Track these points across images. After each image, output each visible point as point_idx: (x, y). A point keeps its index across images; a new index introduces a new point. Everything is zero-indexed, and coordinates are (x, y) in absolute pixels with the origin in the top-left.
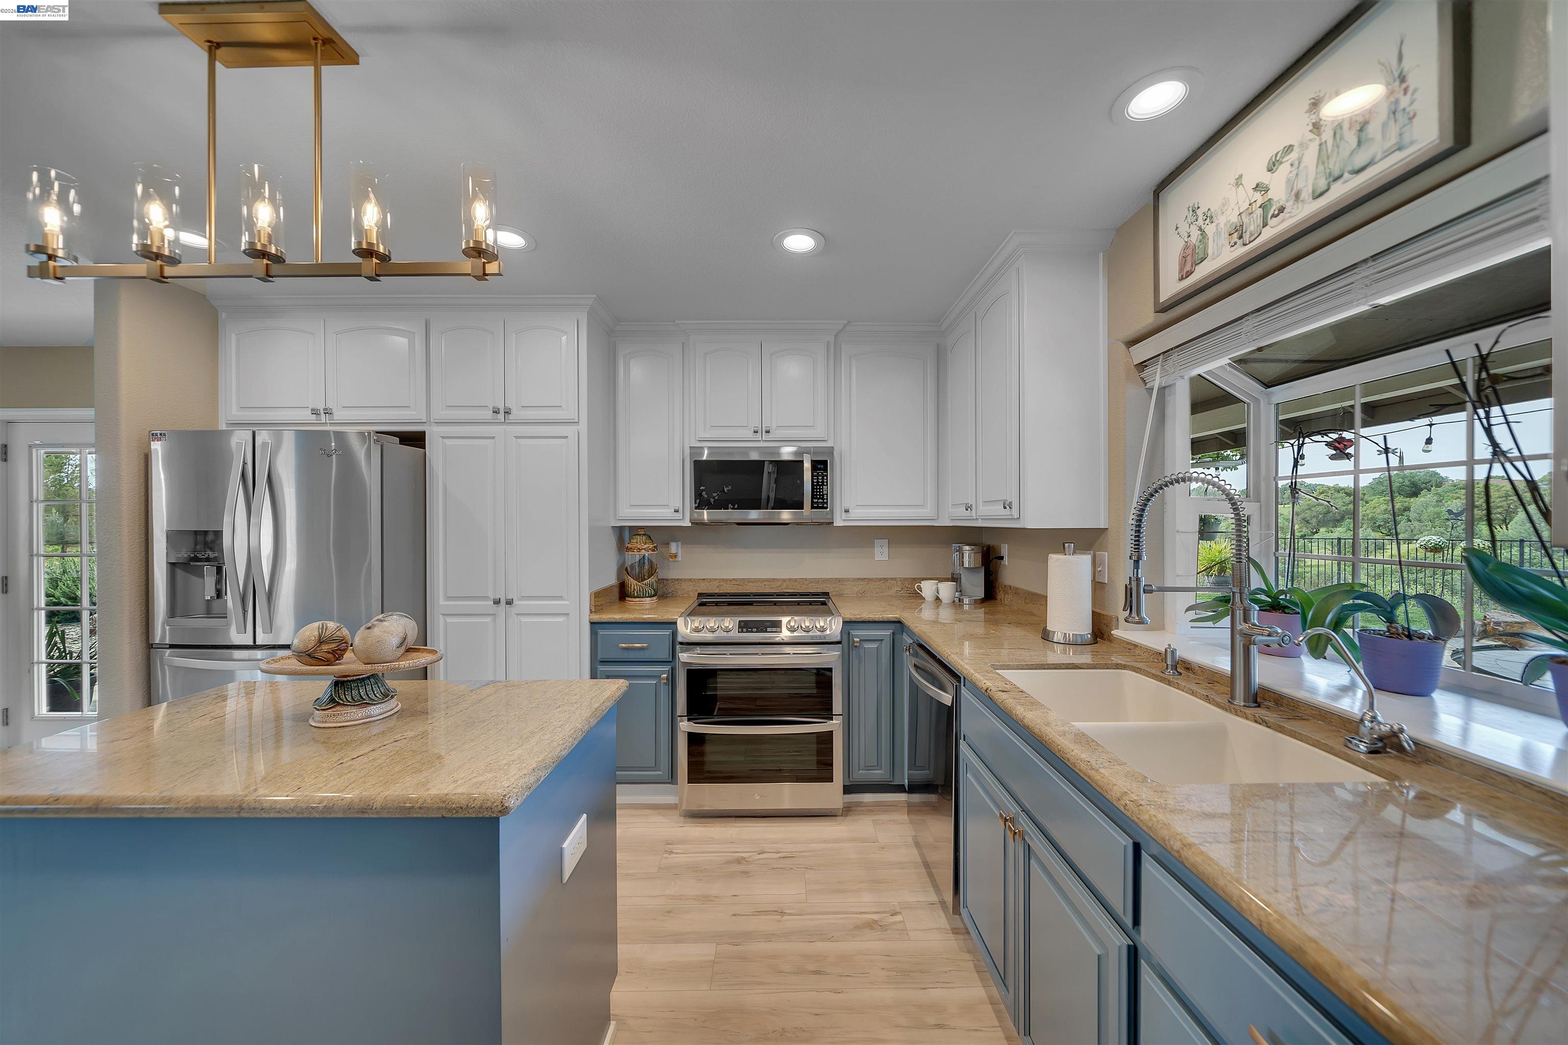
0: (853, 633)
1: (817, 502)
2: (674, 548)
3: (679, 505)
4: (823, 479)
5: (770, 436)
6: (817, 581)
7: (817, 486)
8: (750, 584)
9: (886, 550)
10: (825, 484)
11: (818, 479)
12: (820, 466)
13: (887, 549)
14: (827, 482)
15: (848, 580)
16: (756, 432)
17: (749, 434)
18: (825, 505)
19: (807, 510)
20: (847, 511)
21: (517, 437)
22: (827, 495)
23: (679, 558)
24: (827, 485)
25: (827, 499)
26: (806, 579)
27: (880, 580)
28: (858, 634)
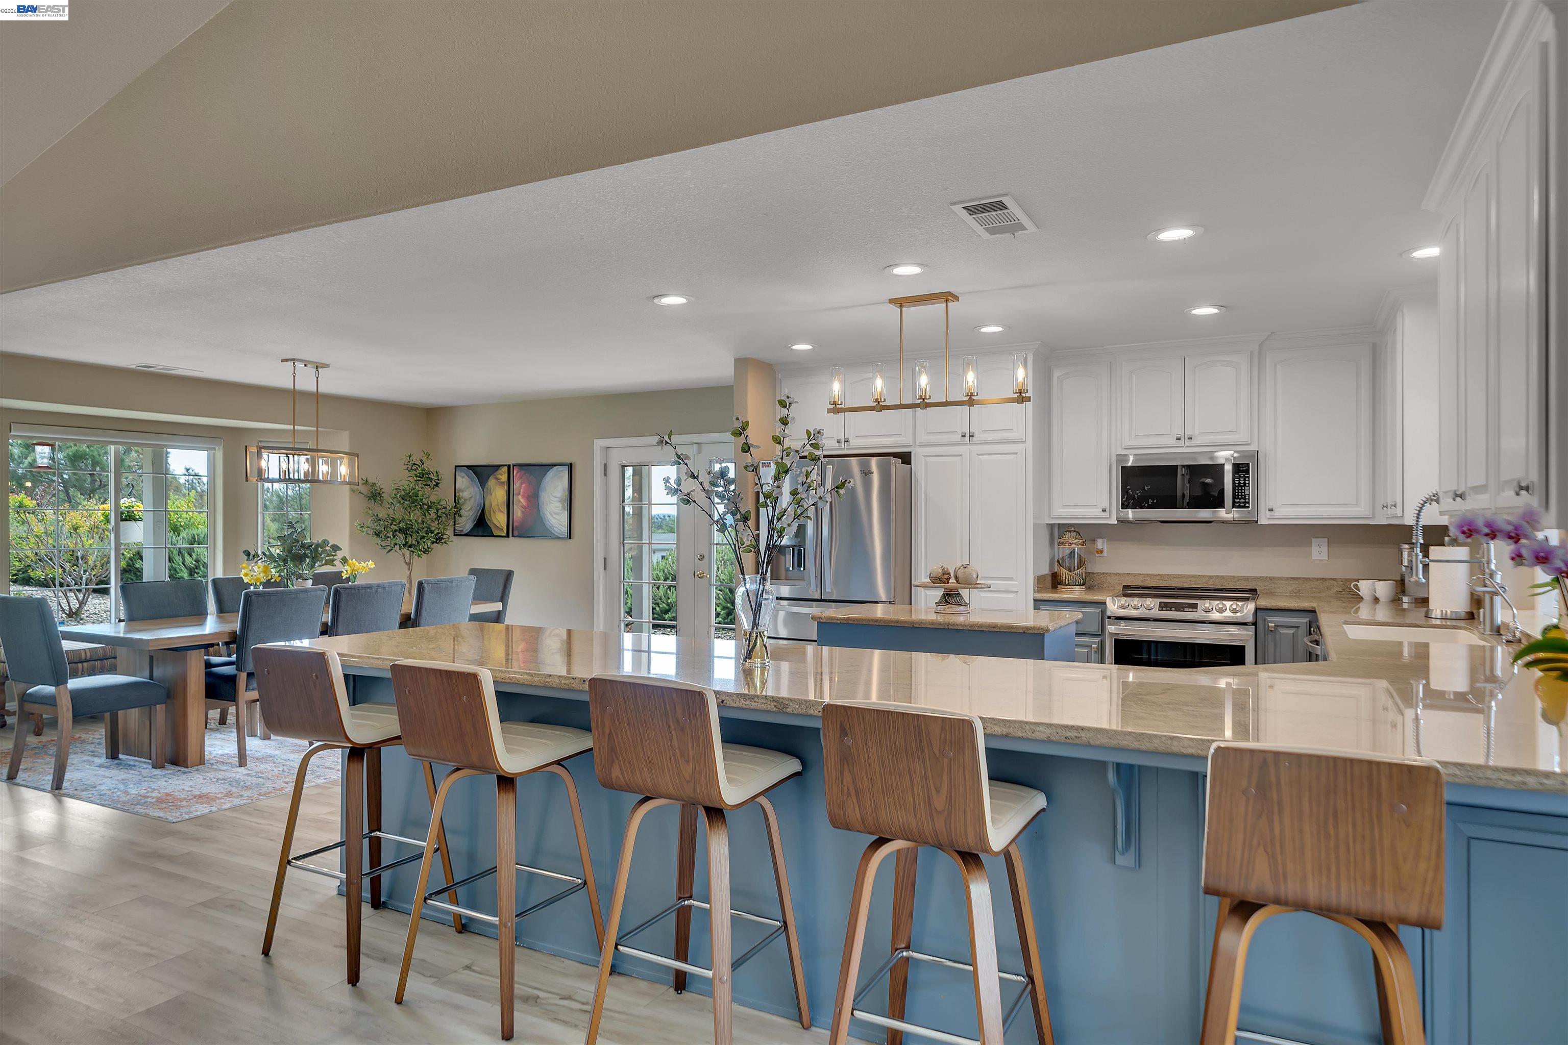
0: (1269, 619)
1: (1239, 502)
2: (1100, 544)
3: (1106, 505)
4: (1245, 480)
5: (1193, 442)
6: (1245, 579)
7: (1238, 487)
8: (1175, 579)
9: (1325, 549)
10: (1247, 485)
11: (1240, 480)
12: (1241, 470)
13: (1327, 548)
14: (1249, 483)
15: (1280, 579)
16: (1178, 439)
17: (1173, 442)
18: (1247, 505)
19: (1228, 509)
20: (1271, 510)
21: (978, 455)
22: (1249, 495)
23: (1105, 554)
24: (1249, 486)
25: (1249, 499)
26: (1234, 577)
27: (1318, 579)
28: (1273, 621)
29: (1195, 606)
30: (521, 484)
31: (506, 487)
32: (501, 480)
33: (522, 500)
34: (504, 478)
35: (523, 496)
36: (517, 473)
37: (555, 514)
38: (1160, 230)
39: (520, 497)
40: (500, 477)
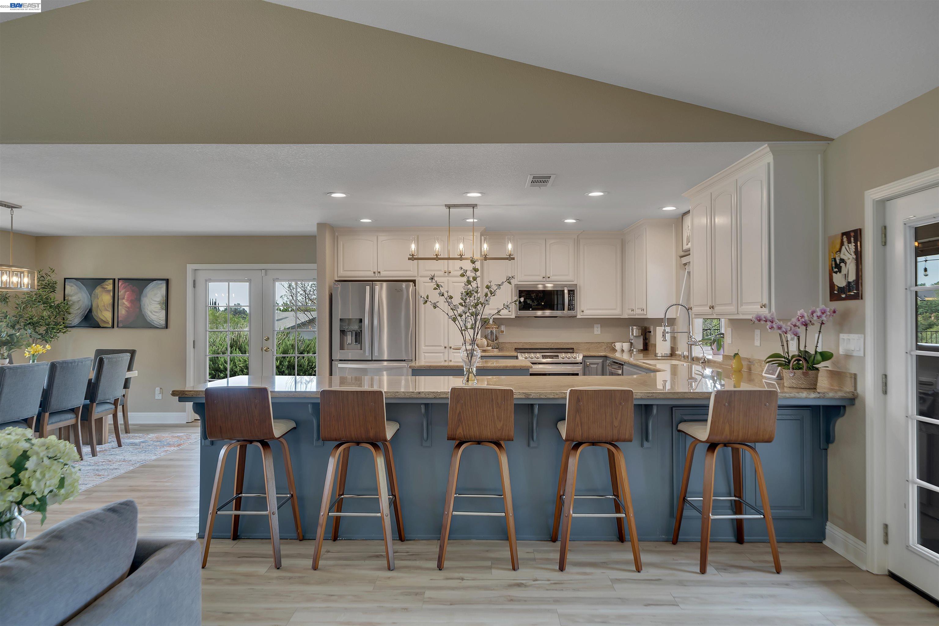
0: (587, 361)
1: (570, 308)
2: (503, 328)
4: (573, 298)
5: (550, 279)
6: (568, 343)
7: (570, 301)
8: (537, 345)
9: (599, 329)
11: (571, 298)
12: (572, 292)
14: (574, 299)
15: (582, 343)
16: (544, 278)
17: (541, 279)
18: (574, 309)
19: (566, 311)
20: (583, 311)
21: (453, 282)
22: (574, 304)
23: (504, 333)
24: (574, 300)
25: (574, 306)
26: (563, 343)
27: (597, 343)
28: (588, 361)
29: (557, 356)
30: (126, 292)
31: (111, 294)
32: (108, 289)
33: (126, 303)
34: (110, 287)
35: (127, 300)
36: (122, 285)
37: (154, 312)
38: (591, 192)
39: (124, 301)
40: (106, 287)
